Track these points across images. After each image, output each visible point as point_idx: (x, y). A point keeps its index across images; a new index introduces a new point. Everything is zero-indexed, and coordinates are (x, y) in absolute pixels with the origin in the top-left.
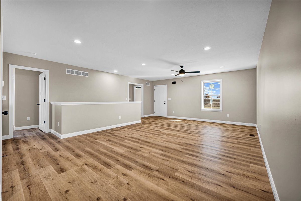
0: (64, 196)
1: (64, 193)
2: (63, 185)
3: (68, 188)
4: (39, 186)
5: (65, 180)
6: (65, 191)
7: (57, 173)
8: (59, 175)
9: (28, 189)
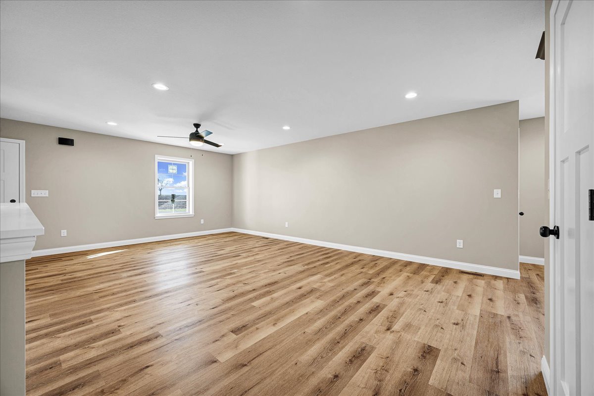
0: (462, 323)
1: (459, 325)
2: (452, 332)
3: (451, 325)
4: (481, 357)
5: (443, 335)
6: (457, 326)
7: (441, 353)
8: (440, 348)
9: (499, 367)
